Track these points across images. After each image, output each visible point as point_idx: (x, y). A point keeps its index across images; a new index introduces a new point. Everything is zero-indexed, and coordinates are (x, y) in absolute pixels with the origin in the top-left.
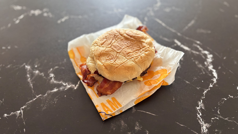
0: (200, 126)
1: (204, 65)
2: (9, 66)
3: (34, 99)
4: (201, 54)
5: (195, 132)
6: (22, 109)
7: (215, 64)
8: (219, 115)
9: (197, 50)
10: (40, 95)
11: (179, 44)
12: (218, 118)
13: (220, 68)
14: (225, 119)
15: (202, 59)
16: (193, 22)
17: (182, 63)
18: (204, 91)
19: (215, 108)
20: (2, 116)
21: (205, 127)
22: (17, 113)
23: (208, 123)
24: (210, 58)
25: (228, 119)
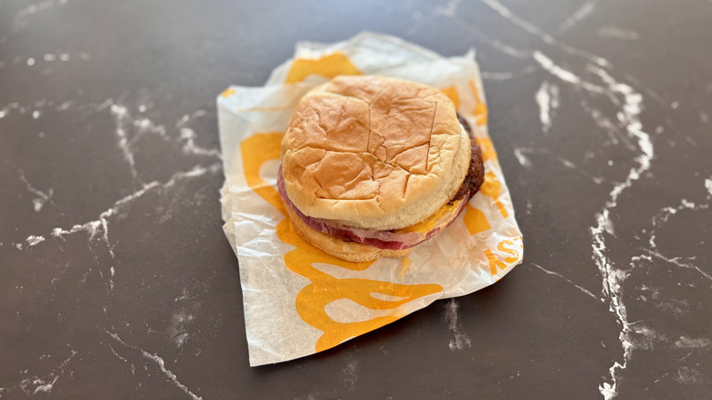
0: (599, 277)
1: (615, 121)
2: (65, 106)
3: (139, 194)
4: (610, 95)
5: (586, 291)
6: (105, 217)
7: (647, 120)
8: (653, 249)
9: (597, 80)
10: (154, 184)
11: (546, 63)
13: (660, 130)
14: (671, 261)
15: (612, 107)
16: (587, 9)
17: (554, 114)
18: (612, 189)
19: (644, 231)
20: (47, 233)
21: (612, 279)
22: (90, 226)
23: (622, 269)
24: (633, 103)
25: (679, 261)
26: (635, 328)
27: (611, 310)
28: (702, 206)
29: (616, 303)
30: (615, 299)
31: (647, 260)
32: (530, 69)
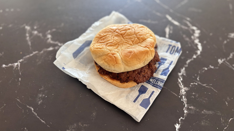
0: (179, 89)
1: (190, 39)
3: (31, 55)
4: (190, 30)
5: (174, 94)
6: (19, 62)
7: (201, 39)
8: (198, 81)
9: (186, 25)
10: (37, 52)
11: (170, 18)
12: (197, 84)
13: (205, 42)
14: (203, 85)
15: (190, 34)
18: (187, 61)
19: (196, 75)
21: (183, 90)
22: (14, 64)
23: (187, 87)
24: (197, 33)
25: (206, 85)
26: (189, 106)
27: (182, 100)
28: (216, 68)
29: (184, 98)
30: (183, 97)
31: (195, 84)
32: (164, 20)
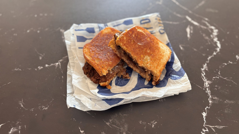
0: (203, 82)
1: (210, 37)
2: (47, 29)
4: (208, 29)
5: (199, 86)
6: (60, 62)
7: (219, 37)
8: (219, 75)
9: (205, 25)
11: (190, 19)
12: (218, 78)
13: (223, 40)
14: (224, 78)
15: (209, 32)
16: (203, 3)
17: (191, 35)
18: (208, 57)
19: (217, 70)
20: (44, 66)
21: (207, 83)
22: (56, 64)
23: (210, 80)
24: (215, 32)
25: (227, 79)
26: (213, 97)
27: (206, 92)
28: (235, 63)
29: (208, 90)
30: (207, 89)
31: (217, 78)
32: (185, 21)
